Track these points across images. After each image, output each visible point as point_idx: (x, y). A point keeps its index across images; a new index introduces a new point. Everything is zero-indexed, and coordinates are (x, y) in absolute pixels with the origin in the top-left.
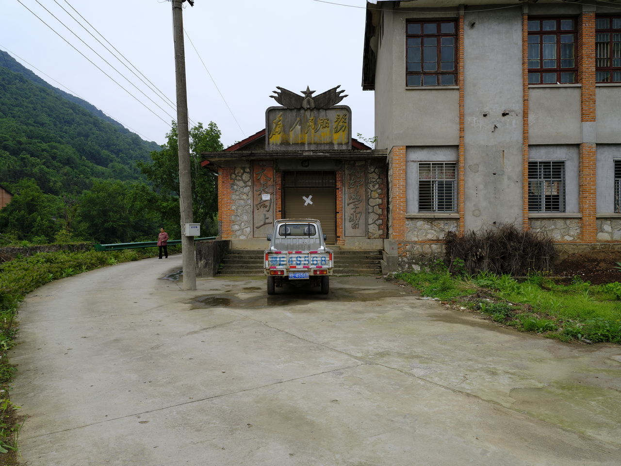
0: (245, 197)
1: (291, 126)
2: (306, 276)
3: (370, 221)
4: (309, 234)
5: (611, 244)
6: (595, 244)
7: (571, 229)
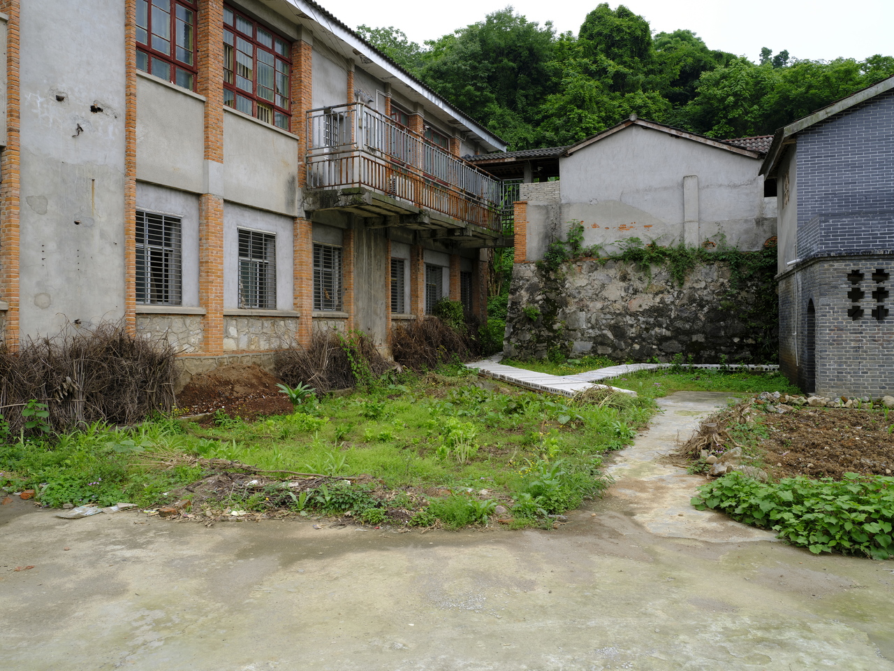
5: (240, 356)
6: (222, 356)
7: (191, 333)
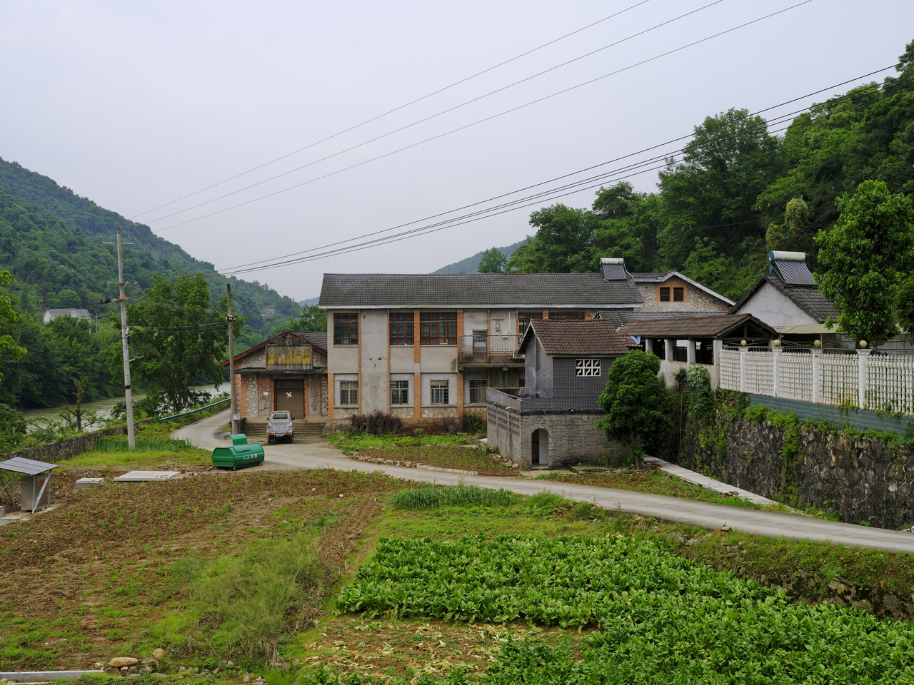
0: (254, 393)
1: (280, 355)
2: (282, 435)
3: (323, 407)
4: (286, 418)
5: (427, 420)
6: (420, 419)
7: (410, 412)
